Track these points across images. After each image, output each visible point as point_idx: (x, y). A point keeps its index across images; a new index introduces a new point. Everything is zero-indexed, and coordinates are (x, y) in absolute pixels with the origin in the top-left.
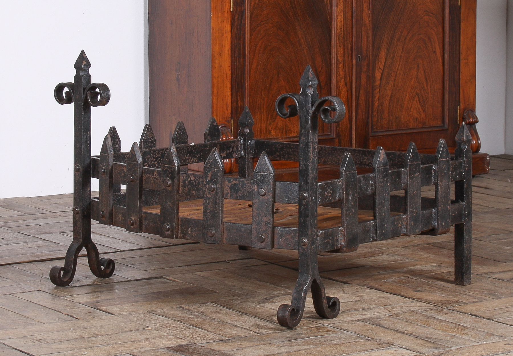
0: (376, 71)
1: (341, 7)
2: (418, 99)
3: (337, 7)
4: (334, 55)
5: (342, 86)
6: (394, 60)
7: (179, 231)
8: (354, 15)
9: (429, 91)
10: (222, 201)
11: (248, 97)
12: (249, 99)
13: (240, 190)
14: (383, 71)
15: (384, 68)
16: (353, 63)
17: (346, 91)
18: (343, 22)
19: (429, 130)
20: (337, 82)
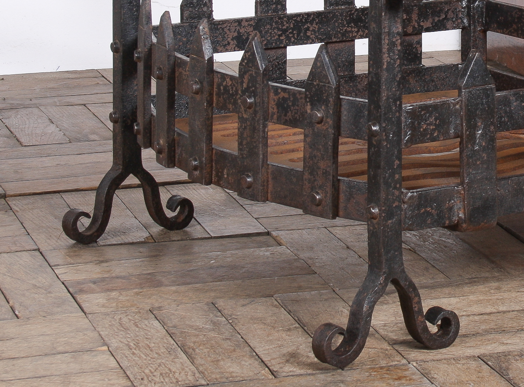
7: (214, 172)
10: (265, 126)
13: (290, 110)
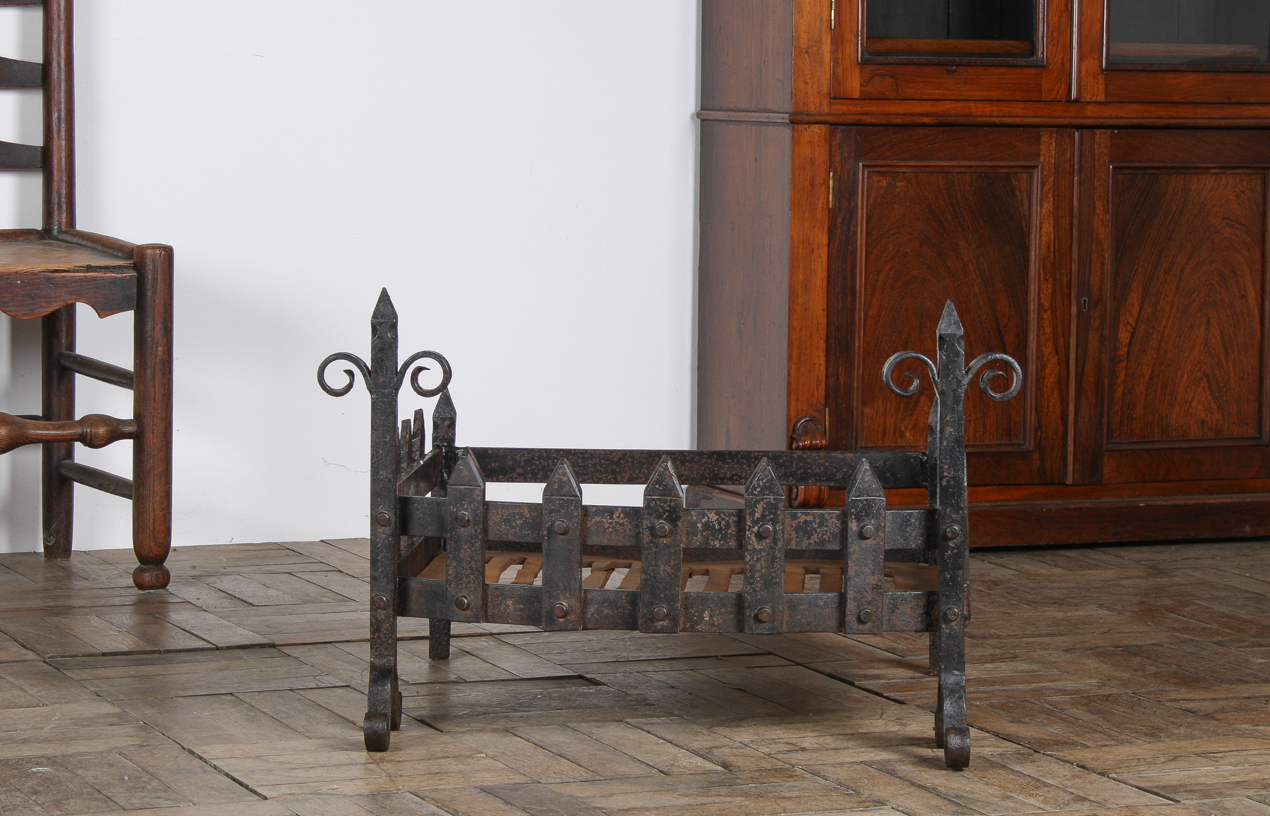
0: (1120, 329)
1: (1048, 206)
2: (1207, 385)
3: (1041, 206)
4: (1033, 295)
5: (1049, 354)
6: (1159, 308)
8: (1075, 222)
9: (1231, 368)
11: (859, 368)
12: (861, 371)
14: (1134, 329)
15: (1136, 324)
16: (1072, 311)
17: (1057, 364)
18: (1052, 235)
19: (1230, 443)
20: (1039, 346)
